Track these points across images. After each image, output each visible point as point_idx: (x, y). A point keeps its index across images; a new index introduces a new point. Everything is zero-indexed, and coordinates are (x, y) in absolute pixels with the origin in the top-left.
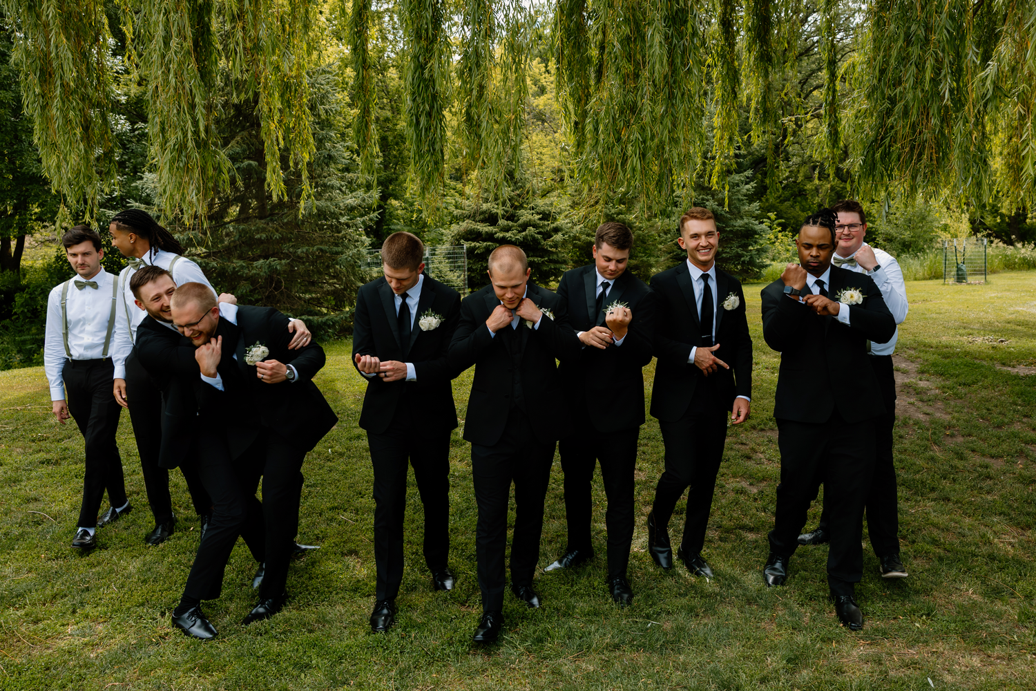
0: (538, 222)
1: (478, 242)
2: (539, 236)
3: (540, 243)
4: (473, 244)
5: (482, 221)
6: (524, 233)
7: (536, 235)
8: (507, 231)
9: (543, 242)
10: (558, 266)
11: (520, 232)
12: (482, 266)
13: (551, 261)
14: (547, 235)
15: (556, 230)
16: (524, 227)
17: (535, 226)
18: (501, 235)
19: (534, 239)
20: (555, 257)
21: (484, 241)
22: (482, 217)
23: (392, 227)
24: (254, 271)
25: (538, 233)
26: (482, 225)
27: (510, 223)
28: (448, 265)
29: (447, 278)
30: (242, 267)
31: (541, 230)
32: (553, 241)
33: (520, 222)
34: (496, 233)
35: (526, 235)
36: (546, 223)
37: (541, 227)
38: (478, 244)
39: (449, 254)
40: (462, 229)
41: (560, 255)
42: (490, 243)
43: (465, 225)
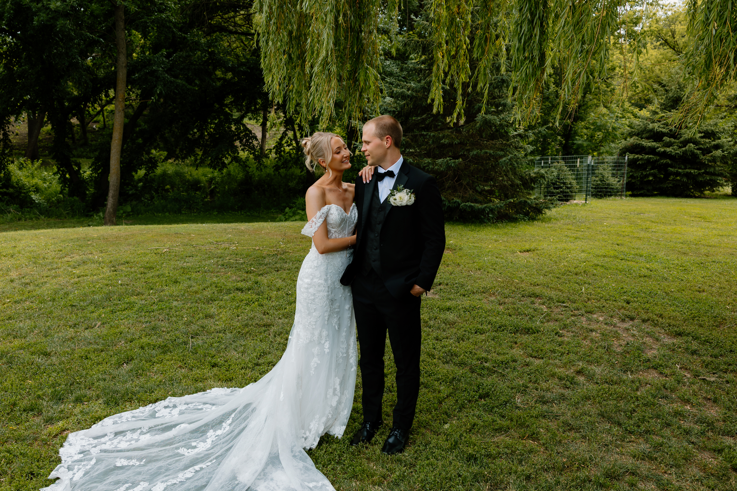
0: (699, 140)
1: (641, 155)
2: (698, 152)
3: (698, 158)
4: (636, 156)
5: (647, 138)
6: (684, 149)
7: (695, 151)
8: (669, 147)
9: (702, 157)
10: (713, 177)
11: (680, 147)
12: (642, 174)
13: (706, 173)
14: (707, 151)
15: (717, 147)
16: (685, 143)
17: (696, 143)
18: (663, 150)
19: (693, 153)
20: (712, 170)
21: (646, 154)
22: (647, 135)
23: (575, 142)
24: (436, 167)
25: (698, 149)
26: (646, 141)
27: (673, 140)
28: (611, 172)
29: (607, 182)
30: (429, 163)
31: (701, 146)
32: (711, 156)
33: (682, 139)
34: (658, 148)
35: (686, 150)
36: (707, 140)
37: (702, 144)
38: (640, 157)
39: (616, 163)
40: (629, 144)
41: (717, 168)
42: (652, 156)
43: (632, 140)
